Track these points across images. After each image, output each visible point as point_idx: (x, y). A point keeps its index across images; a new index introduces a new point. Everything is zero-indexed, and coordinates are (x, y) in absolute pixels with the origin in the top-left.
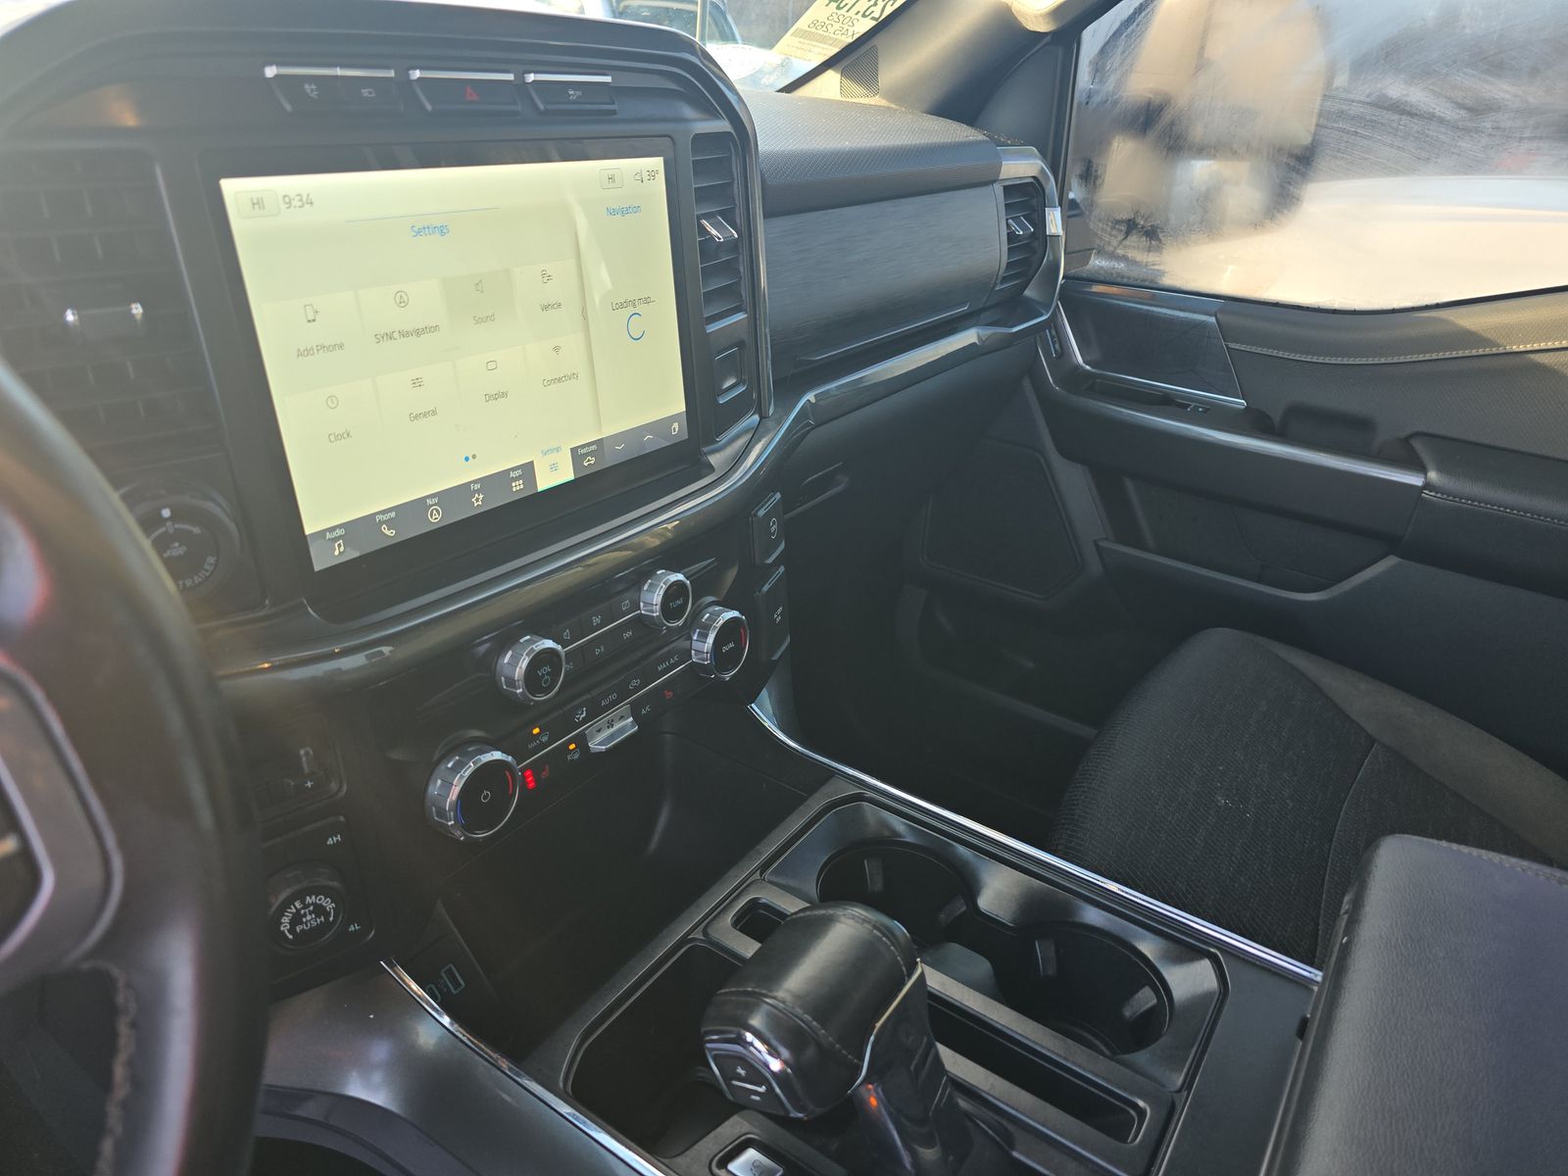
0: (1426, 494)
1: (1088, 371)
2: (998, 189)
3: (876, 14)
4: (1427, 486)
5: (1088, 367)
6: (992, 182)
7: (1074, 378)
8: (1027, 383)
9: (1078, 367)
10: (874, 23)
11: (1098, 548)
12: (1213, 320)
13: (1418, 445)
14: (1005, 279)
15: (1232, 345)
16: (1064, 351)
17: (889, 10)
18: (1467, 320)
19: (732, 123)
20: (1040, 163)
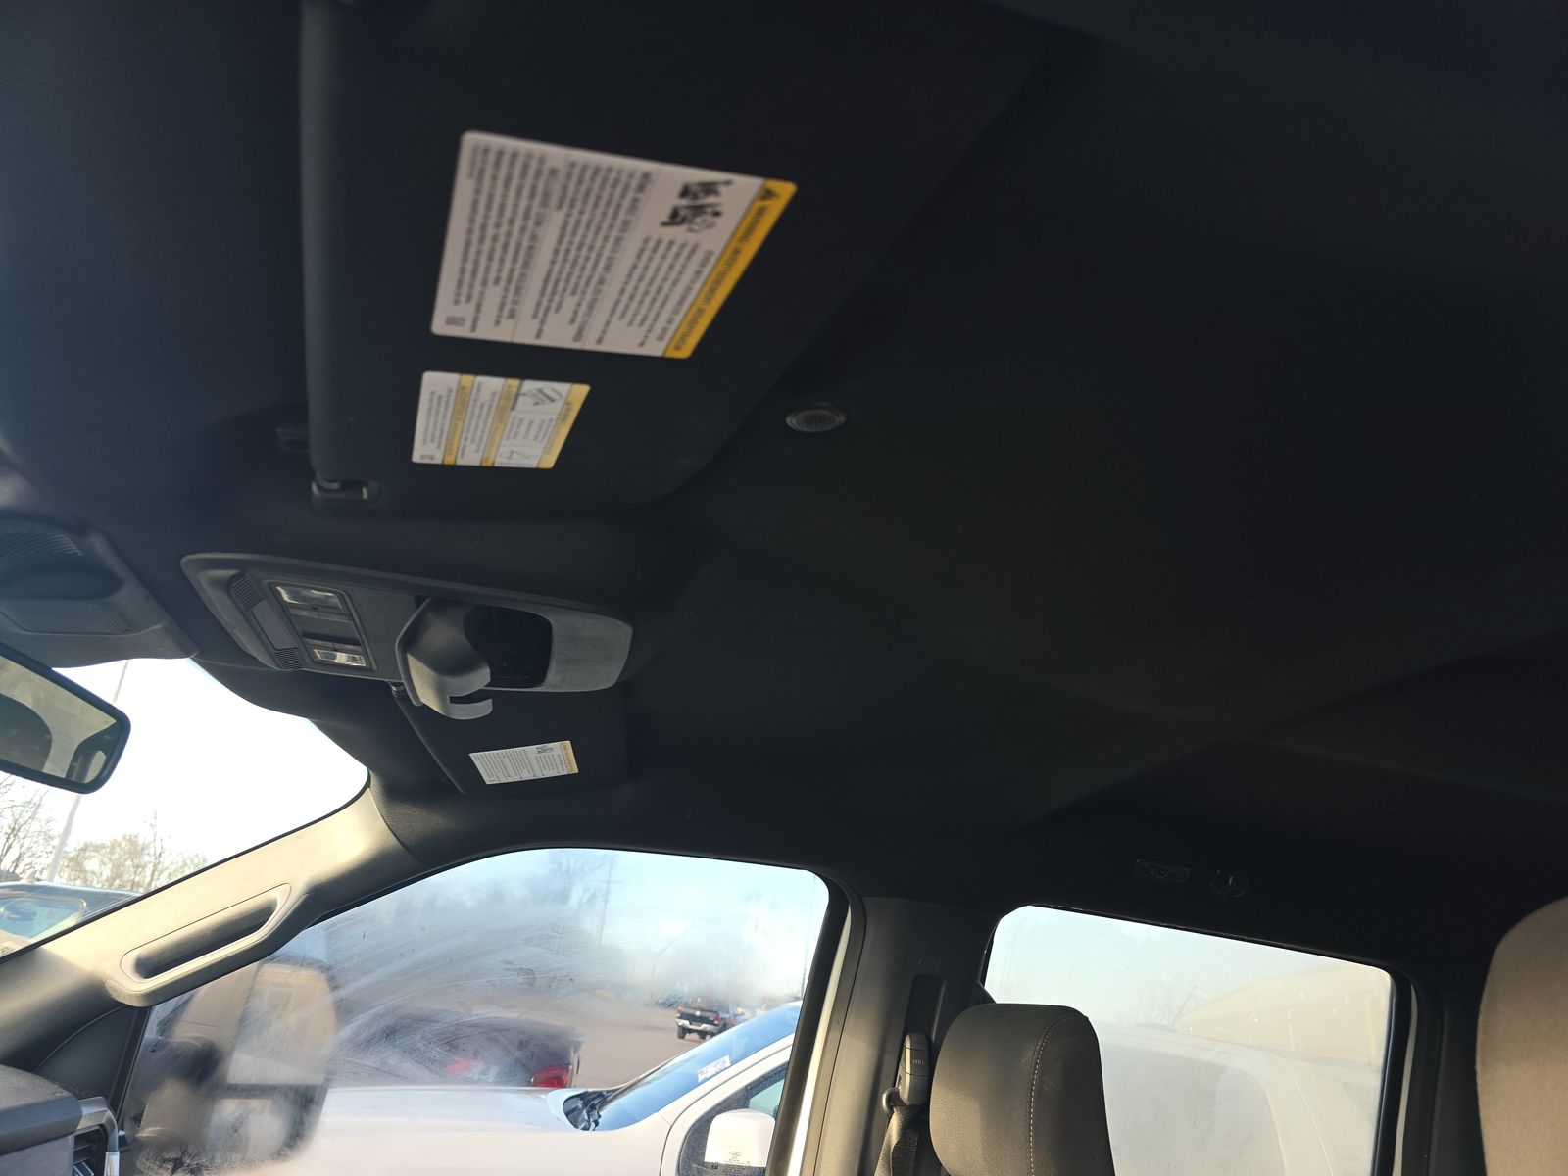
2: (71, 1138)
6: (65, 1136)
20: (109, 1114)
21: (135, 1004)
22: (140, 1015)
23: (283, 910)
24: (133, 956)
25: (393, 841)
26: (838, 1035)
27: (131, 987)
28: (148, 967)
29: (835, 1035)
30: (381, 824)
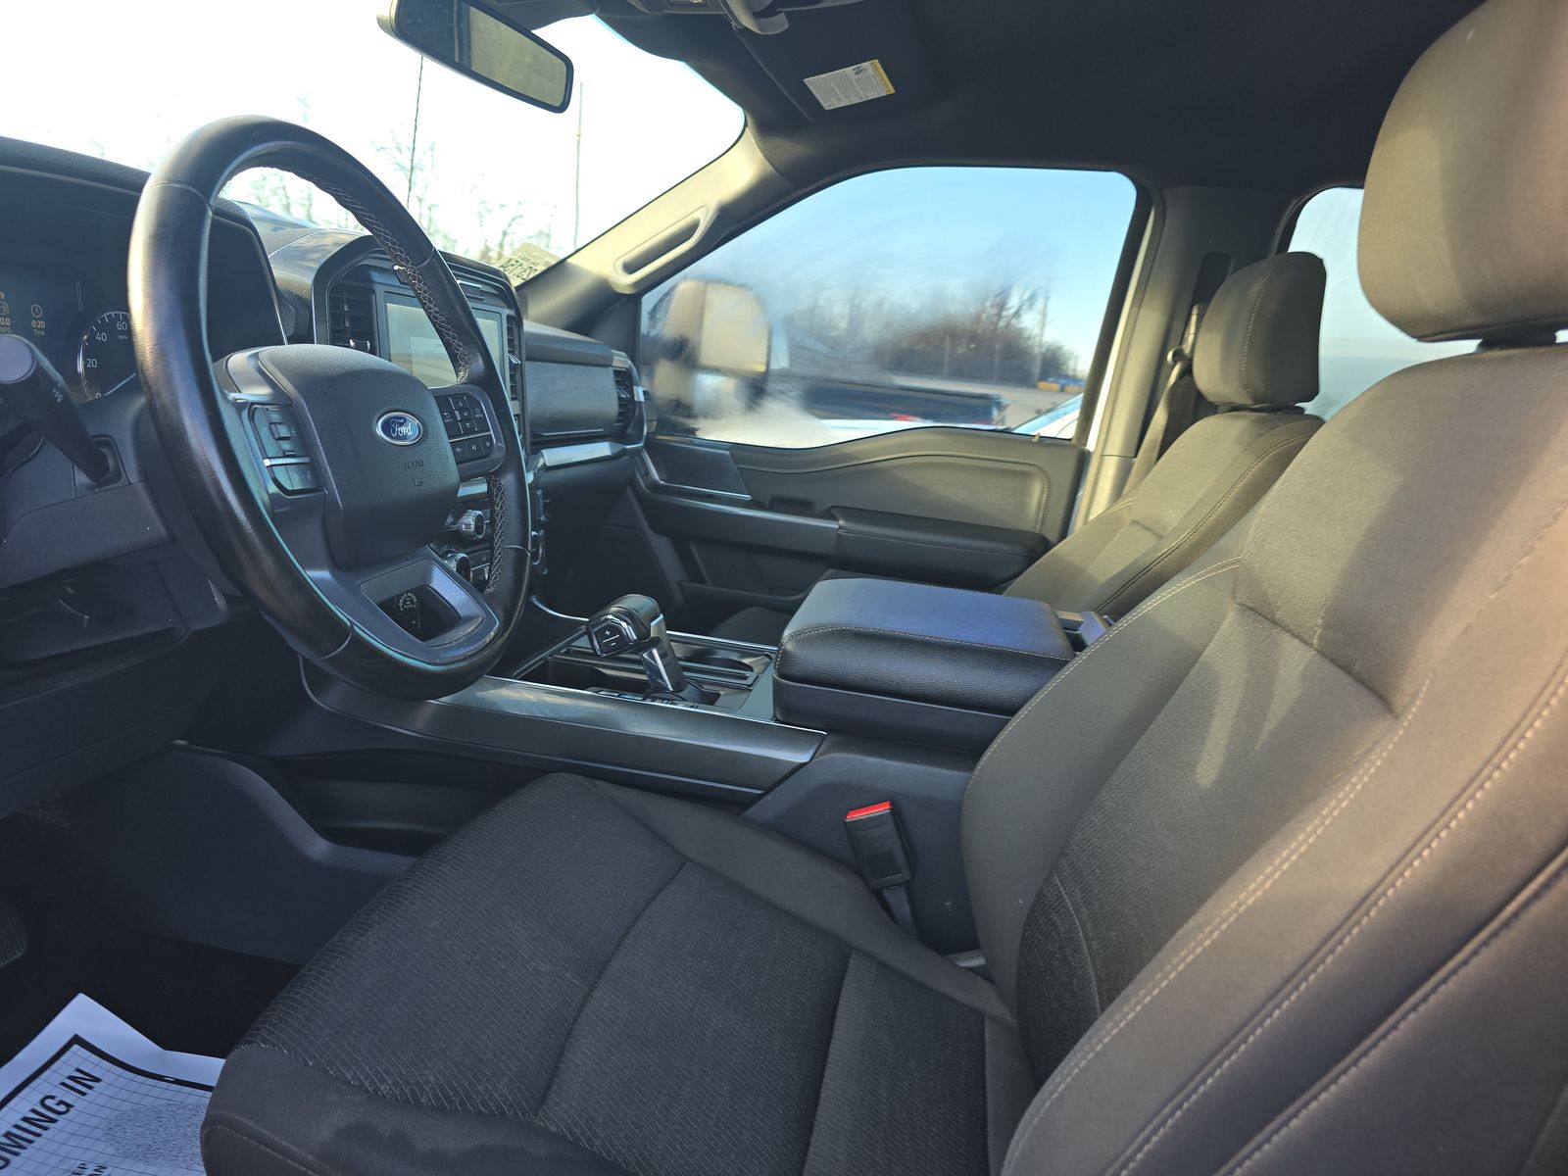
0: (841, 532)
1: (661, 485)
2: (611, 370)
3: (525, 277)
4: (840, 528)
5: (663, 482)
6: (606, 366)
7: (654, 486)
8: (629, 490)
9: (656, 481)
10: (523, 281)
11: (681, 586)
12: (727, 453)
13: (834, 511)
14: (618, 421)
15: (741, 466)
16: (647, 473)
17: (531, 276)
18: (847, 449)
19: (516, 313)
20: (630, 362)
21: (628, 291)
22: (633, 299)
23: (705, 224)
24: (620, 264)
25: (770, 168)
26: (1137, 309)
27: (624, 282)
28: (630, 268)
29: (1135, 310)
30: (759, 155)
